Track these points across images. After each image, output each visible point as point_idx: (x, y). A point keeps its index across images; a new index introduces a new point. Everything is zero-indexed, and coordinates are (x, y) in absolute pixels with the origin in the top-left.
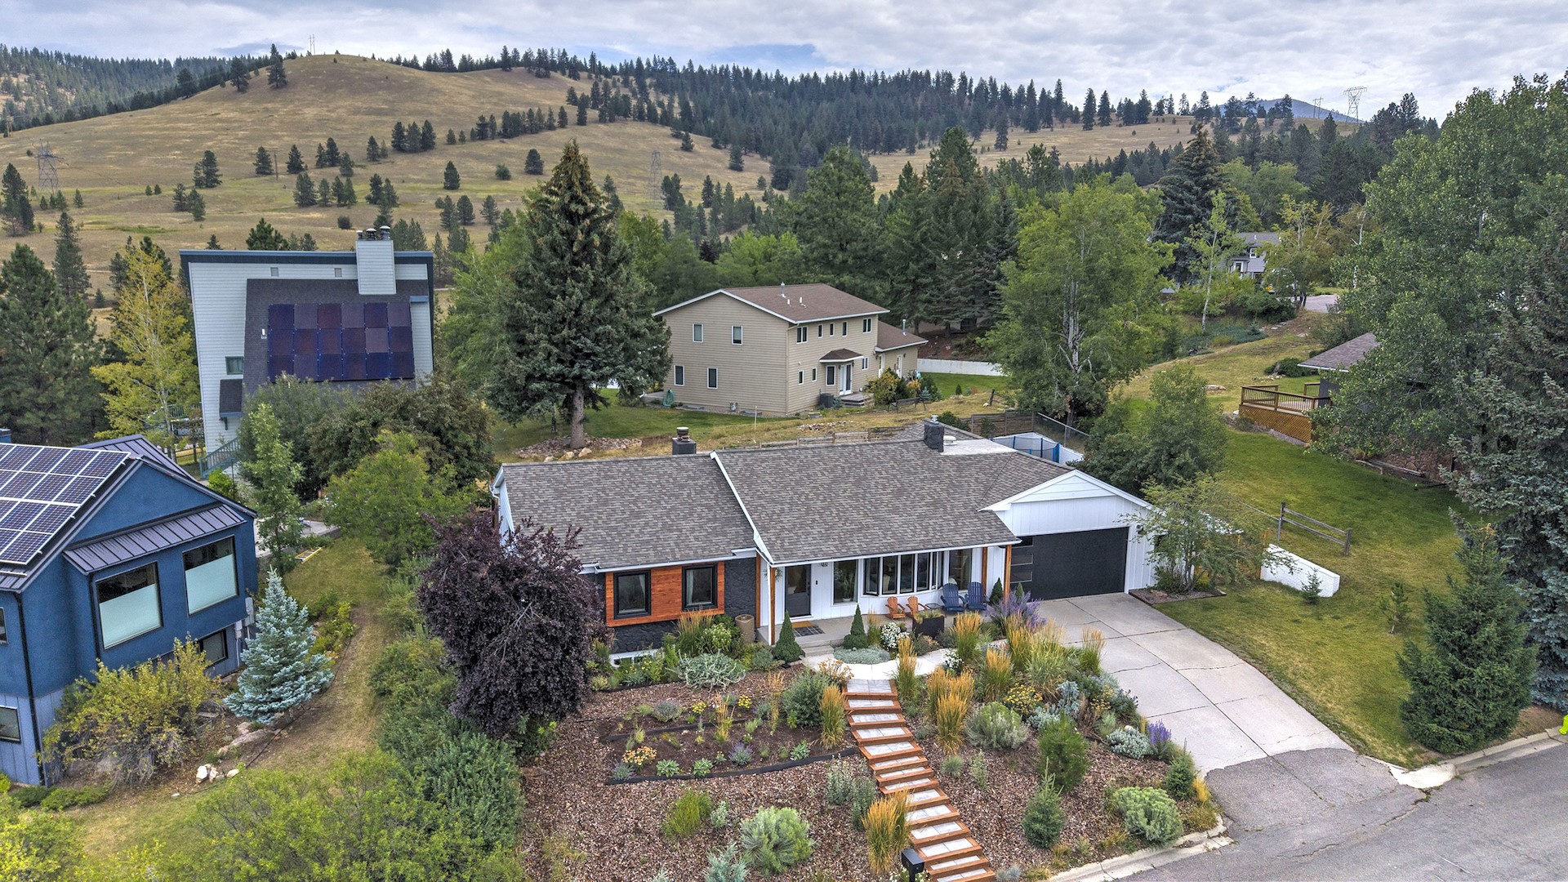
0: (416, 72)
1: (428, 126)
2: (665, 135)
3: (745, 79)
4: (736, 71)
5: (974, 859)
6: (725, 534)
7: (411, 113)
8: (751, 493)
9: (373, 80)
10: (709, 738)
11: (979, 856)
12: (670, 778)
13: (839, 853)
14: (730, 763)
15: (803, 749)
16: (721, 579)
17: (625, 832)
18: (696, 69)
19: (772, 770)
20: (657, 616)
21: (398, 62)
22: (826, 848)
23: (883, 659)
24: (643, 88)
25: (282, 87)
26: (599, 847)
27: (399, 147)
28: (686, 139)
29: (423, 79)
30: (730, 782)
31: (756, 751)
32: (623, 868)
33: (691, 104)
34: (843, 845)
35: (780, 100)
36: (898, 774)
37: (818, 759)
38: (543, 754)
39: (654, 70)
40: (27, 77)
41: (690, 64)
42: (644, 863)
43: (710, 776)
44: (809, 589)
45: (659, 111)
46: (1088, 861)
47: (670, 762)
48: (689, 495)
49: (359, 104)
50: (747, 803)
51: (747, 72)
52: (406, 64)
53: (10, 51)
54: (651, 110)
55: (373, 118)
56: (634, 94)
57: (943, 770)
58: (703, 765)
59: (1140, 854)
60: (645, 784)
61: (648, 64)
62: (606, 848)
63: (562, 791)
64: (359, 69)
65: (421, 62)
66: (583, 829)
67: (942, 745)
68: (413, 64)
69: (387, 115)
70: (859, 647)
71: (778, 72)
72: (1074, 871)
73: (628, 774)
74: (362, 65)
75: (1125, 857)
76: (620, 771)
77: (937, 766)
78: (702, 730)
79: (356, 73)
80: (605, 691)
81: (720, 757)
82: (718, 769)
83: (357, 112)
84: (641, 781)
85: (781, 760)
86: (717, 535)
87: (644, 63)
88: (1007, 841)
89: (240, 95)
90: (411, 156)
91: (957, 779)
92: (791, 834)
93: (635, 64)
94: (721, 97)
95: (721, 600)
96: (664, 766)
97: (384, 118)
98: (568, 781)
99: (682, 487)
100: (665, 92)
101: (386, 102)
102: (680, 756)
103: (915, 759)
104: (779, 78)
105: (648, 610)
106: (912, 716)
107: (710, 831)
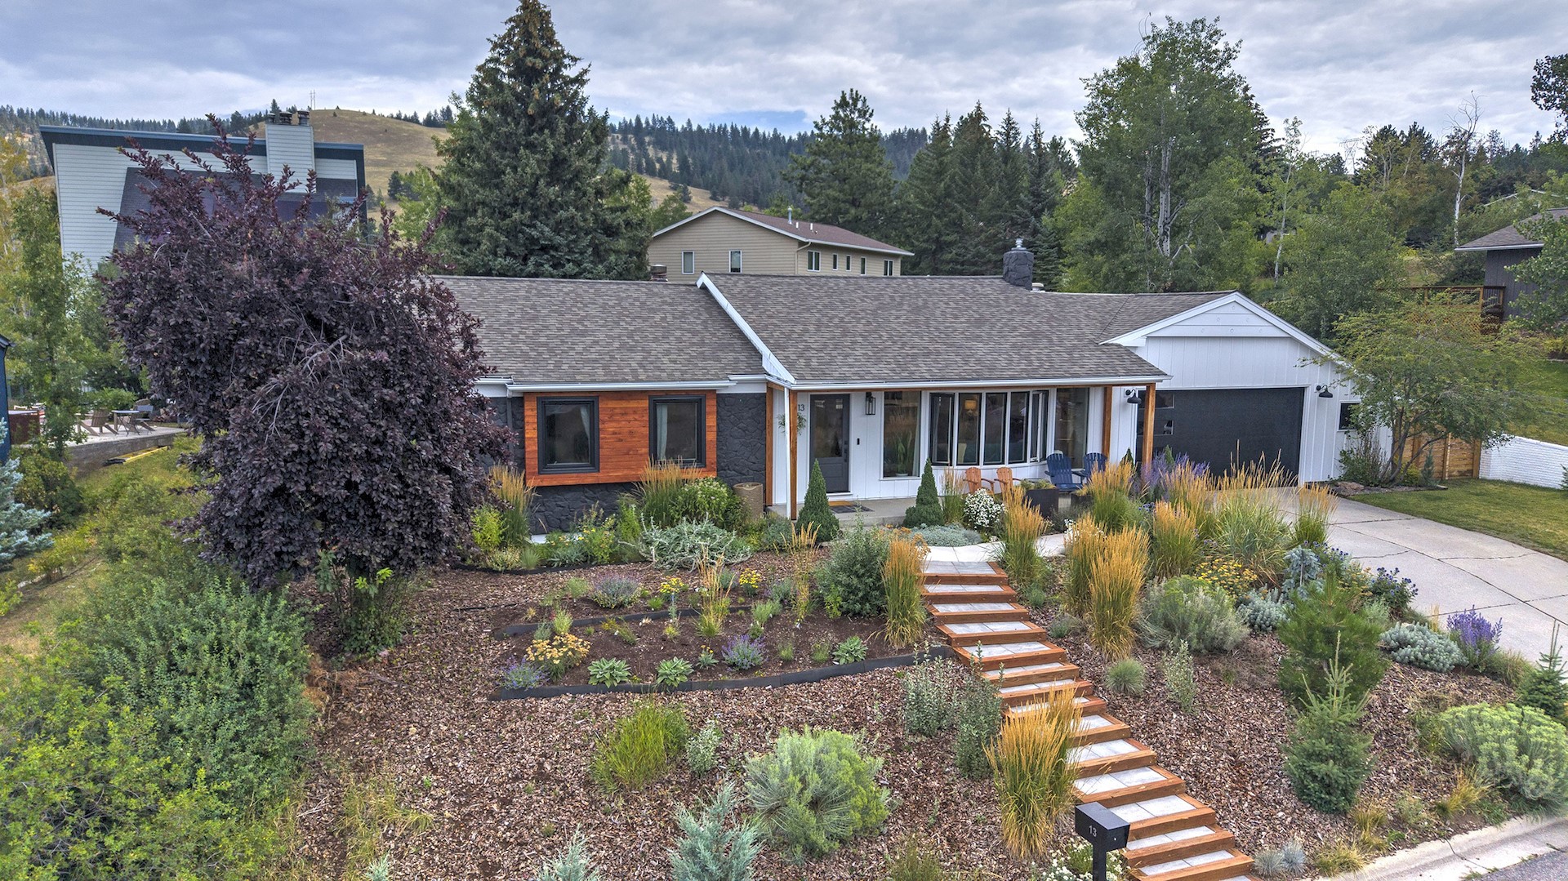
0: (416, 127)
2: (663, 188)
3: (742, 138)
4: (734, 130)
5: (1202, 833)
6: (718, 360)
7: (408, 164)
8: (757, 312)
9: (371, 133)
10: (689, 629)
11: (1211, 826)
12: (614, 689)
13: (938, 818)
14: (723, 665)
15: (856, 645)
16: (711, 421)
17: (516, 779)
18: (695, 128)
19: (800, 680)
20: (608, 474)
21: (399, 117)
22: (911, 810)
23: (971, 541)
24: (641, 143)
26: (461, 805)
27: (395, 196)
28: (685, 191)
29: (421, 132)
30: (724, 697)
31: (771, 651)
32: (505, 843)
33: (690, 161)
34: (944, 804)
35: (778, 157)
36: (1031, 689)
37: (882, 664)
38: (385, 652)
39: (653, 128)
40: (31, 136)
41: (689, 123)
42: (548, 835)
43: (687, 687)
44: (847, 451)
45: (658, 166)
46: (1424, 836)
47: (613, 662)
48: (663, 319)
50: (759, 732)
51: (745, 131)
52: (406, 119)
53: (15, 112)
54: (650, 163)
56: (633, 149)
57: (1110, 683)
58: (674, 667)
59: (1514, 826)
60: (565, 699)
61: (647, 122)
62: (474, 807)
63: (406, 708)
64: (359, 122)
65: (422, 118)
66: (435, 771)
67: (1099, 647)
68: (414, 120)
69: (383, 166)
70: (931, 523)
71: (775, 130)
72: (1402, 855)
73: (534, 679)
74: (362, 119)
75: (1488, 833)
76: (518, 675)
77: (1096, 678)
78: (674, 620)
79: (356, 127)
80: (516, 572)
81: (707, 657)
82: (703, 676)
84: (558, 694)
85: (816, 663)
86: (704, 359)
87: (643, 121)
88: (1259, 799)
91: (1136, 697)
92: (845, 776)
93: (634, 122)
94: (720, 153)
95: (711, 455)
96: (599, 668)
97: (382, 169)
98: (420, 693)
99: (654, 311)
100: (663, 149)
101: (384, 153)
102: (634, 656)
103: (1055, 667)
104: (776, 137)
105: (595, 465)
106: (1037, 606)
107: (686, 777)
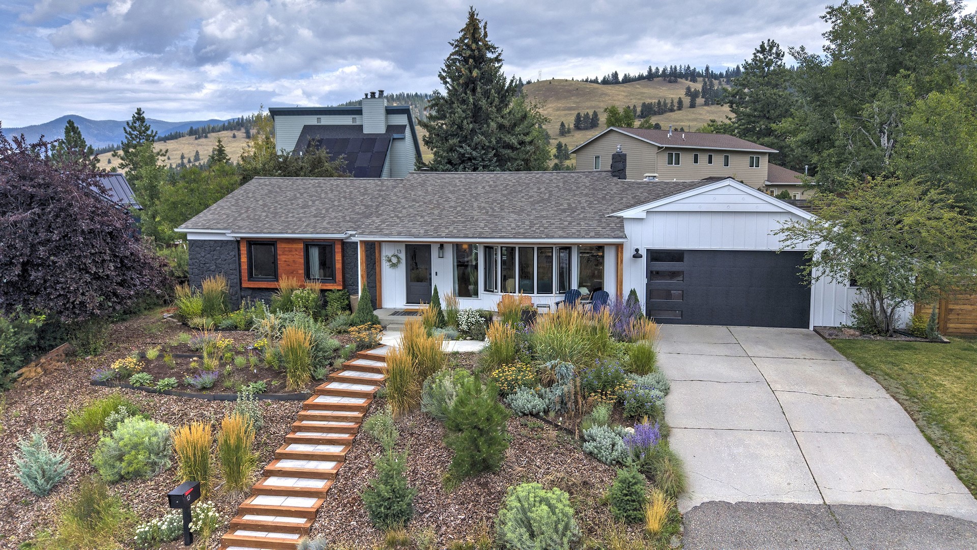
0: (597, 85)
1: (595, 114)
5: (298, 521)
7: (588, 108)
9: (569, 91)
11: (311, 519)
15: (259, 386)
16: (338, 256)
21: (587, 81)
27: (578, 127)
29: (598, 89)
36: (321, 423)
44: (430, 279)
47: (143, 375)
49: (560, 105)
52: (591, 81)
55: (566, 112)
60: (116, 389)
64: (563, 86)
65: (600, 80)
68: (595, 81)
69: (574, 110)
73: (110, 379)
74: (565, 83)
79: (561, 89)
81: (190, 380)
82: (181, 389)
83: (558, 109)
84: (116, 386)
90: (584, 132)
95: (339, 276)
96: (135, 377)
97: (572, 112)
101: (575, 103)
103: (352, 414)
105: (276, 278)
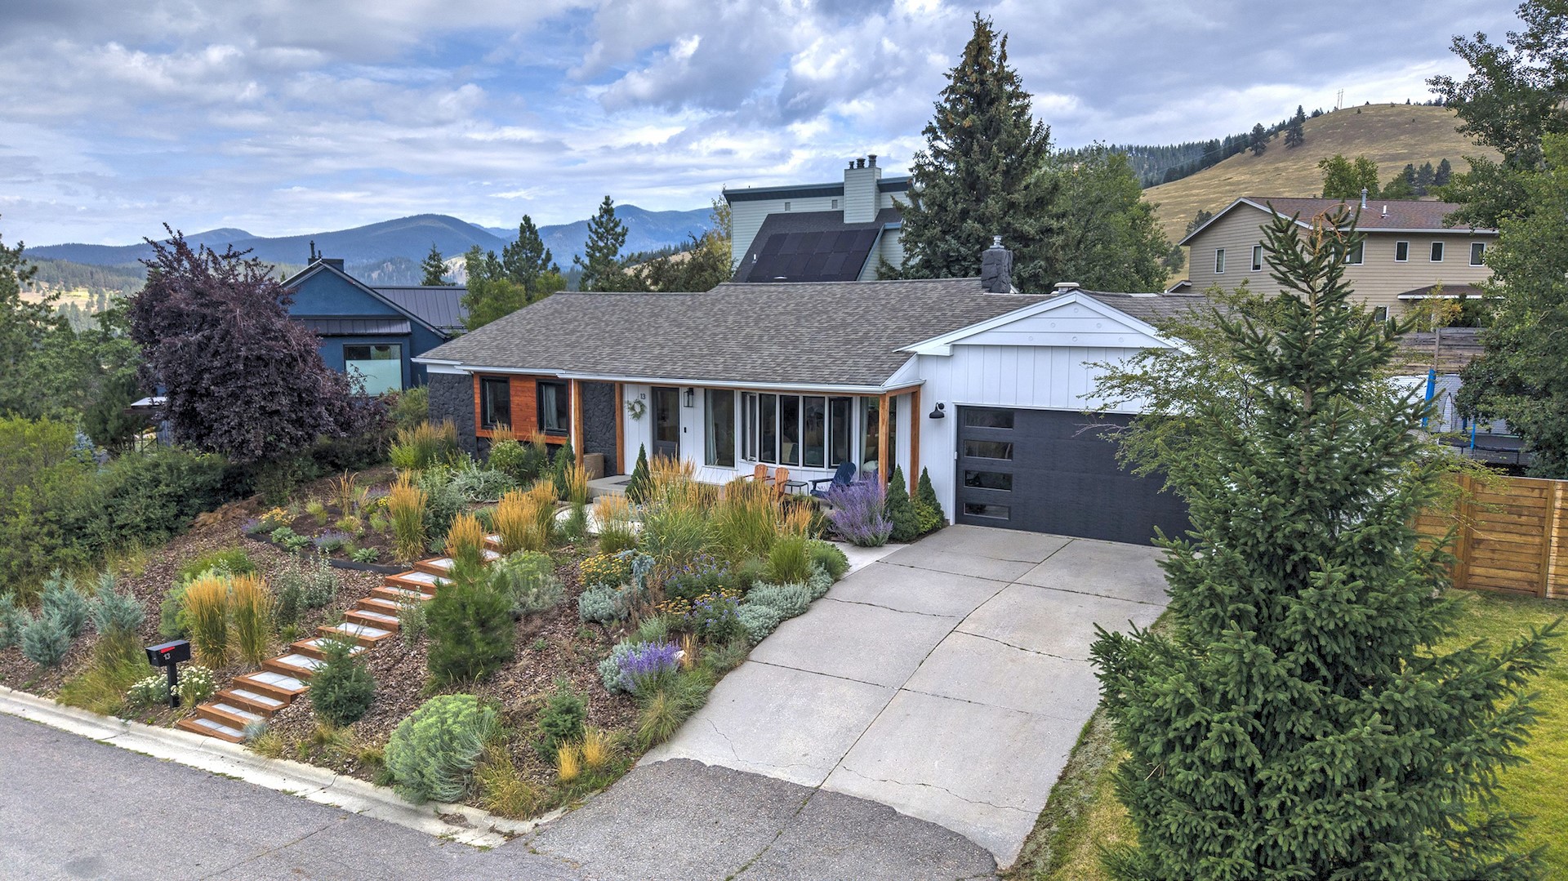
1: (1446, 165)
7: (1433, 155)
9: (1395, 125)
25: (1298, 145)
36: (389, 603)
44: (679, 438)
58: (297, 540)
59: (388, 793)
64: (1384, 116)
74: (1388, 111)
75: (369, 787)
79: (1380, 121)
84: (262, 540)
89: (1257, 159)
96: (276, 531)
